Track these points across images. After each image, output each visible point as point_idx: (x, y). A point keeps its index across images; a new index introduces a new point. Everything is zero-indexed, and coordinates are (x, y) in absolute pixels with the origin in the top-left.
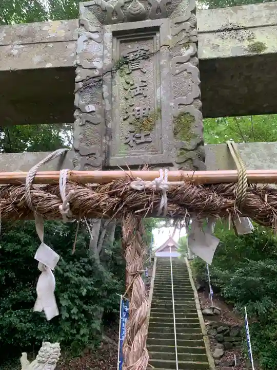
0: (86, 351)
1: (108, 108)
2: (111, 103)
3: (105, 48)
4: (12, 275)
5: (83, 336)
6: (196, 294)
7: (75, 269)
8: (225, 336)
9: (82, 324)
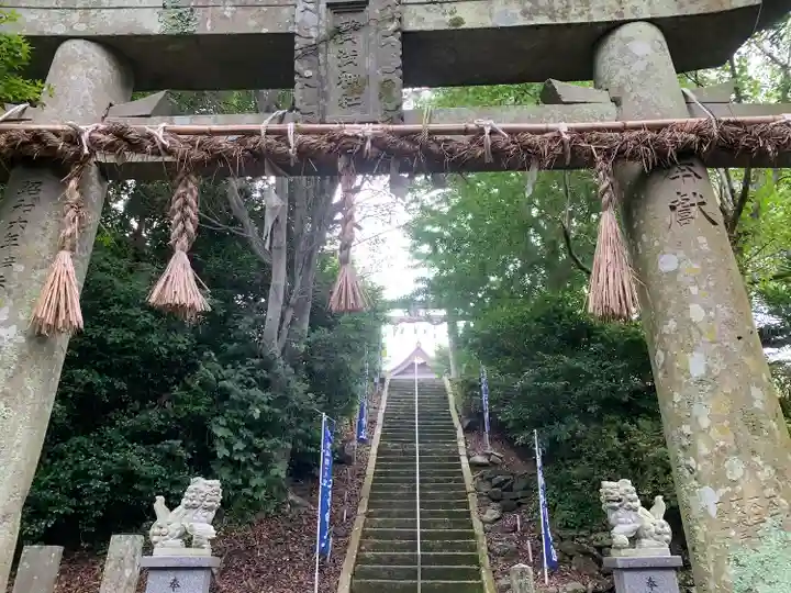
0: (261, 515)
1: (323, 73)
2: (326, 69)
3: (320, 18)
4: (120, 385)
5: (255, 489)
6: (460, 434)
7: (238, 377)
8: (504, 490)
9: (252, 470)
